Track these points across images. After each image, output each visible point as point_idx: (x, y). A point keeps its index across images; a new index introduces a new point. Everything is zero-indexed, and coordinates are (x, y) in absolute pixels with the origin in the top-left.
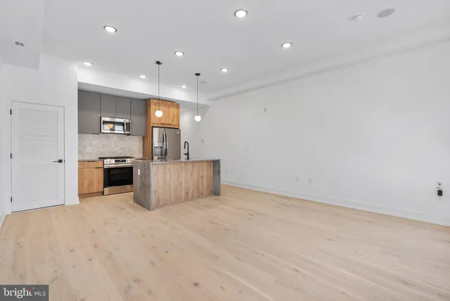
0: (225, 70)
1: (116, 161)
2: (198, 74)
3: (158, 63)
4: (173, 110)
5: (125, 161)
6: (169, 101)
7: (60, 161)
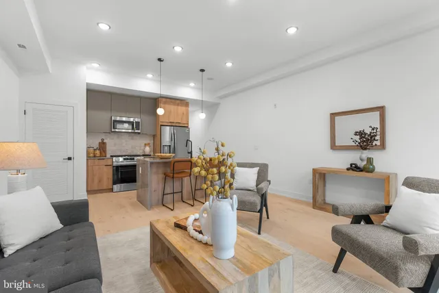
0: (229, 65)
1: (124, 159)
2: (202, 70)
3: (160, 60)
4: (181, 109)
5: (133, 159)
6: (178, 100)
7: (70, 159)
